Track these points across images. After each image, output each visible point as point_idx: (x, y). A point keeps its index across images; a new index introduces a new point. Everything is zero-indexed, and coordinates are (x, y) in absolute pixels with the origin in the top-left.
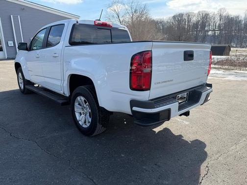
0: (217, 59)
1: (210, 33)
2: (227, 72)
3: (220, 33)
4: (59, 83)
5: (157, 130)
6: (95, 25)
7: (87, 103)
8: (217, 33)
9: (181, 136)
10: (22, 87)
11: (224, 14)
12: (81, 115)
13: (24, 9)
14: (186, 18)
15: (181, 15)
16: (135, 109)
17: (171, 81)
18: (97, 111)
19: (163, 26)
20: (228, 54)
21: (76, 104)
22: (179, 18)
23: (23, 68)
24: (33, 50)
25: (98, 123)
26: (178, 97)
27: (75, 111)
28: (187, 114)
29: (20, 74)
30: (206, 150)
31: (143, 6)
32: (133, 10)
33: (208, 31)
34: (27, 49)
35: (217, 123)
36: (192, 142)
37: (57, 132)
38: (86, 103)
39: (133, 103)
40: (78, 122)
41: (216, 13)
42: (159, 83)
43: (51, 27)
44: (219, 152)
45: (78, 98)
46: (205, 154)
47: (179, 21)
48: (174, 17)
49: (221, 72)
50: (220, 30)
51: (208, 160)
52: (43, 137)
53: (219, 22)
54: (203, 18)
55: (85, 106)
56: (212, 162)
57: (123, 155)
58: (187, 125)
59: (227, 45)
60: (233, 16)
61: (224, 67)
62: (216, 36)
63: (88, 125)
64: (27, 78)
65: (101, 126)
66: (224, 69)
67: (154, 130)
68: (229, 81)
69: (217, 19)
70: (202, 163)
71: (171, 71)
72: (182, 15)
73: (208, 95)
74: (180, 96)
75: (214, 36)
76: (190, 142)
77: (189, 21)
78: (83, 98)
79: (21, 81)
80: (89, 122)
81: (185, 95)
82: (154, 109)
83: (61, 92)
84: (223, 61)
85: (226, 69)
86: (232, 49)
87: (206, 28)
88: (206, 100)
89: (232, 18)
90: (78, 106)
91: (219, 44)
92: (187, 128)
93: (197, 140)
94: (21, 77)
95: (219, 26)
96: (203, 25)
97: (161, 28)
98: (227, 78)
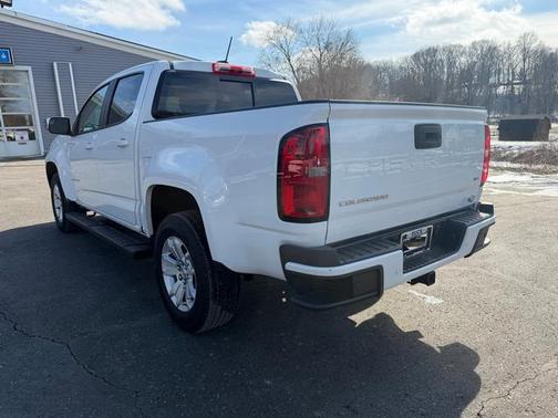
0: (520, 149)
1: (501, 90)
2: (542, 178)
3: (524, 89)
4: (130, 206)
5: (359, 318)
6: (215, 72)
7: (188, 254)
8: (518, 89)
9: (417, 334)
10: (61, 218)
11: (534, 46)
12: (176, 280)
13: (81, 48)
14: (444, 58)
15: (432, 52)
16: (291, 266)
17: (383, 197)
18: (209, 272)
19: (390, 77)
20: (545, 137)
21: (165, 256)
22: (427, 58)
23: (62, 174)
24: (83, 133)
25: (211, 302)
26: (405, 237)
27: (162, 272)
28: (428, 279)
29: (56, 188)
30: (478, 370)
31: (344, 35)
32: (322, 43)
33: (496, 86)
34: (69, 133)
35: (512, 301)
36: (445, 349)
37: (121, 320)
38: (184, 252)
39: (288, 252)
40: (169, 297)
41: (513, 44)
42: (352, 202)
43: (119, 80)
44: (511, 376)
45: (169, 242)
46: (476, 381)
47: (429, 66)
48: (416, 57)
49: (526, 177)
50: (524, 82)
51: (481, 397)
52: (86, 334)
53: (521, 65)
54: (483, 56)
55: (183, 259)
56: (492, 403)
57: (268, 382)
58: (436, 307)
59: (541, 117)
60: (554, 51)
61: (534, 167)
62: (514, 96)
63: (190, 305)
64: (69, 196)
65: (220, 308)
66: (533, 171)
67: (352, 318)
68: (546, 199)
69: (517, 57)
70: (466, 404)
71: (382, 174)
72: (435, 51)
73: (483, 233)
74: (409, 234)
75: (510, 96)
76: (438, 350)
77: (451, 65)
78: (178, 242)
79: (58, 203)
80: (192, 299)
81: (423, 232)
82: (336, 268)
83: (137, 228)
84: (532, 152)
85: (539, 172)
86: (553, 125)
87: (492, 80)
88: (479, 245)
89: (552, 54)
90: (169, 259)
91: (523, 114)
92: (435, 313)
93: (457, 345)
94: (59, 195)
95: (523, 73)
96: (485, 73)
97: (387, 82)
98: (540, 193)
